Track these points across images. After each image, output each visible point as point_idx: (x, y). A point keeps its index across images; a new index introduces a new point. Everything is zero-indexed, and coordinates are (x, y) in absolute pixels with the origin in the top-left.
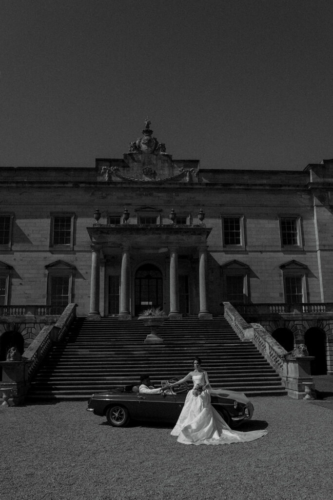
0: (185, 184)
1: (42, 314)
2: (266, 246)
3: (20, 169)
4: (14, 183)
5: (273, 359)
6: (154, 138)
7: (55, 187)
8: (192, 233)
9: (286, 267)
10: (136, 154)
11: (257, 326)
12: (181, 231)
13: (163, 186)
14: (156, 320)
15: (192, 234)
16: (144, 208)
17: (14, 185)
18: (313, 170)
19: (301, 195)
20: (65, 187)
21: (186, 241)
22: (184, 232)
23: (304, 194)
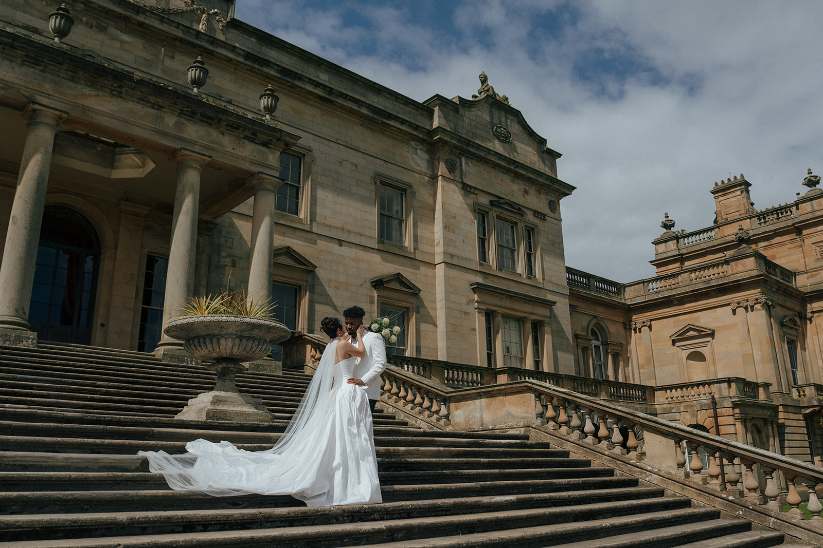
2: (349, 232)
9: (385, 285)
18: (440, 109)
19: (417, 149)
21: (229, 149)
22: (227, 125)
23: (421, 149)
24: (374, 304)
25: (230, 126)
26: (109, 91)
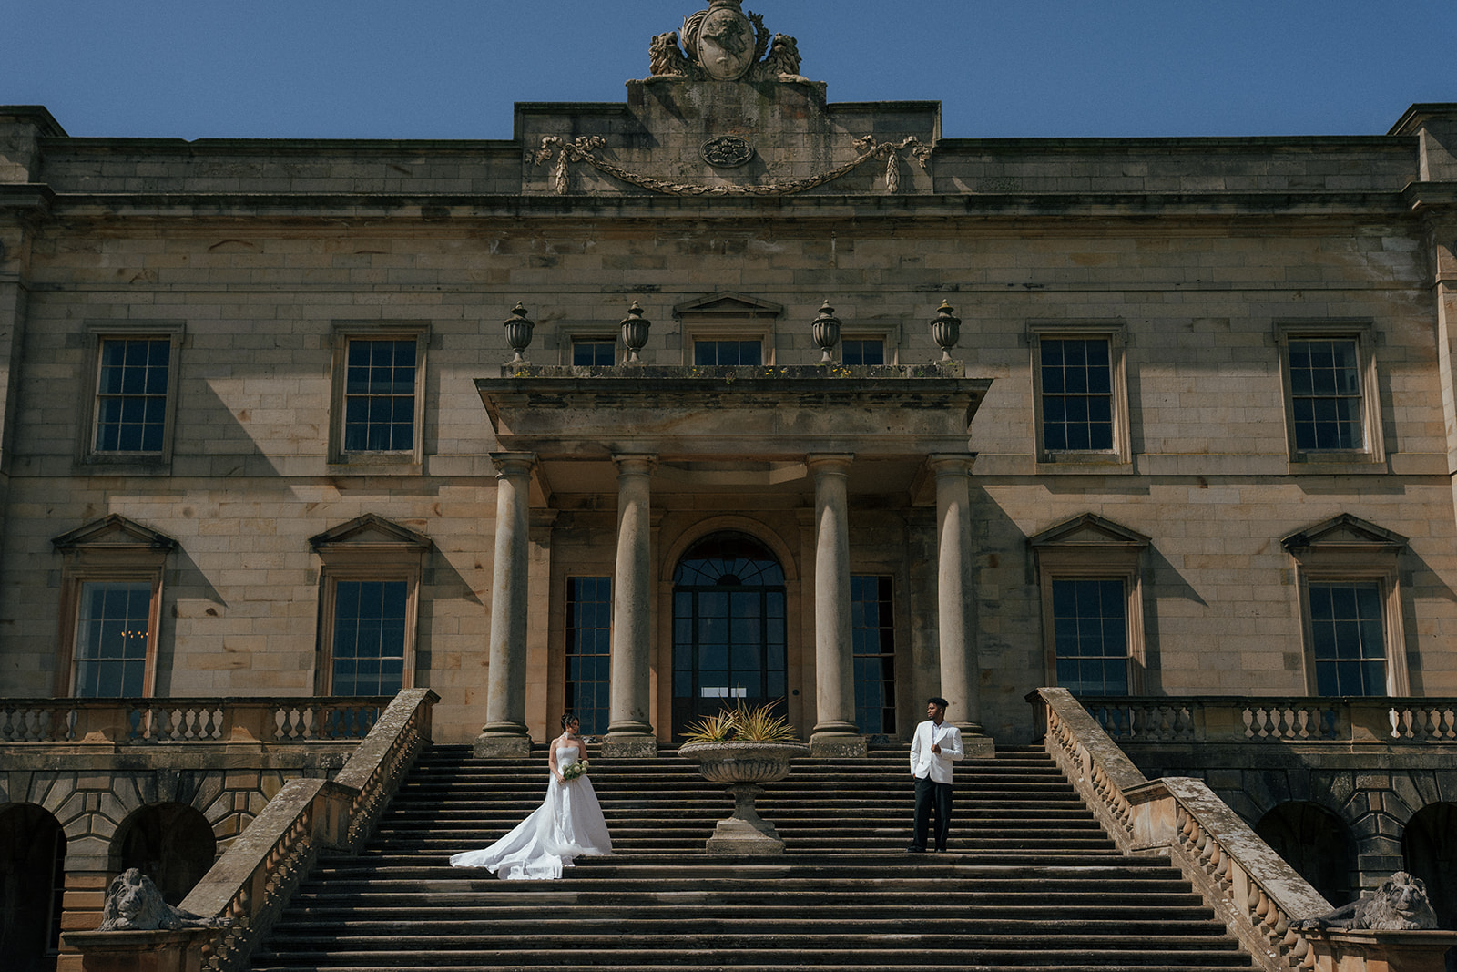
0: (879, 201)
1: (293, 733)
2: (1222, 455)
3: (210, 147)
4: (183, 201)
5: (1267, 939)
6: (752, 17)
7: (350, 220)
8: (905, 398)
9: (1314, 544)
10: (677, 81)
11: (1190, 789)
12: (859, 395)
13: (787, 212)
14: (754, 755)
15: (906, 405)
16: (710, 305)
17: (185, 211)
18: (1432, 132)
19: (1380, 237)
20: (391, 220)
21: (883, 432)
22: (872, 398)
23: (1392, 235)
24: (1293, 583)
25: (877, 397)
26: (702, 405)
